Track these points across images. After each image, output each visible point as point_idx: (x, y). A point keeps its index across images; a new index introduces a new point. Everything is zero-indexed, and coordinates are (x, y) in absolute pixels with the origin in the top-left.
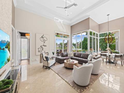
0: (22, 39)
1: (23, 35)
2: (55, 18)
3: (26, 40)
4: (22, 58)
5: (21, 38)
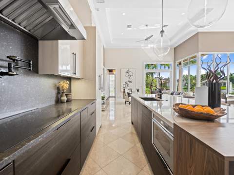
0: (110, 76)
1: (110, 71)
2: (142, 45)
3: (113, 76)
4: (111, 95)
5: (109, 74)
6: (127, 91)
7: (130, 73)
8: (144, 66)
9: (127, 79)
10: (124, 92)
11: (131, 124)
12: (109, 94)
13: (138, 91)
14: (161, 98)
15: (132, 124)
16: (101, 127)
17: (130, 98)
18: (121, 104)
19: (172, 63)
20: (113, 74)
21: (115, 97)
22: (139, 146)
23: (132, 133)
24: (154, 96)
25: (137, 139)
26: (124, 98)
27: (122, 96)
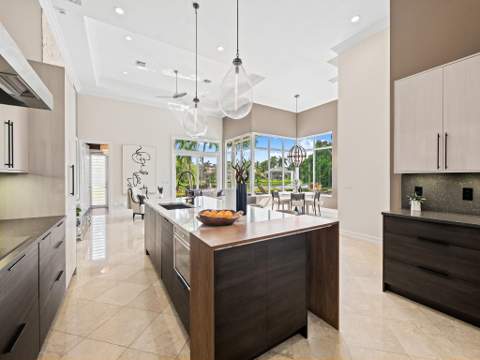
0: (94, 157)
1: (94, 147)
2: (170, 104)
3: (103, 158)
4: (94, 203)
5: (91, 153)
6: (136, 192)
7: (144, 156)
8: (173, 142)
9: (137, 168)
10: (130, 194)
11: (144, 255)
12: (91, 200)
13: (161, 190)
14: (192, 203)
15: (147, 253)
16: (75, 274)
17: (143, 205)
18: (122, 220)
19: (219, 142)
20: (102, 153)
21: (107, 208)
22: (158, 284)
23: (146, 269)
24: (183, 200)
25: (154, 276)
26: (130, 208)
27: (126, 203)
